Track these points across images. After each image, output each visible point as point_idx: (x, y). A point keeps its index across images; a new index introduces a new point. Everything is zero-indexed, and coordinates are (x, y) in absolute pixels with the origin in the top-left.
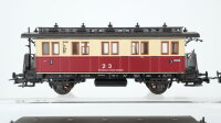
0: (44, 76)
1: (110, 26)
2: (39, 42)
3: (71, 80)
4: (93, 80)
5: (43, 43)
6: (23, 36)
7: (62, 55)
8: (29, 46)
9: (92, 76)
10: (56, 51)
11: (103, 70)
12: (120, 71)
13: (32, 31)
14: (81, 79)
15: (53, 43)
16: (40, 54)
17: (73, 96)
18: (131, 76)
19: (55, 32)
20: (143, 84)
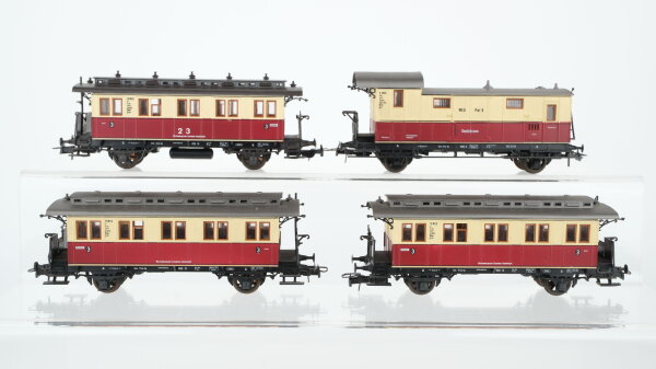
0: (103, 143)
1: (192, 76)
2: (96, 98)
3: (138, 148)
4: (168, 149)
5: (101, 100)
6: (75, 89)
7: (125, 115)
8: (82, 103)
9: (166, 144)
10: (118, 110)
11: (180, 136)
12: (201, 138)
13: (85, 81)
14: (152, 147)
15: (114, 100)
16: (96, 114)
17: (139, 170)
18: (217, 145)
19: (116, 85)
20: (234, 156)
